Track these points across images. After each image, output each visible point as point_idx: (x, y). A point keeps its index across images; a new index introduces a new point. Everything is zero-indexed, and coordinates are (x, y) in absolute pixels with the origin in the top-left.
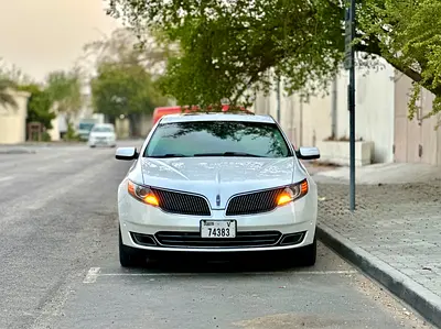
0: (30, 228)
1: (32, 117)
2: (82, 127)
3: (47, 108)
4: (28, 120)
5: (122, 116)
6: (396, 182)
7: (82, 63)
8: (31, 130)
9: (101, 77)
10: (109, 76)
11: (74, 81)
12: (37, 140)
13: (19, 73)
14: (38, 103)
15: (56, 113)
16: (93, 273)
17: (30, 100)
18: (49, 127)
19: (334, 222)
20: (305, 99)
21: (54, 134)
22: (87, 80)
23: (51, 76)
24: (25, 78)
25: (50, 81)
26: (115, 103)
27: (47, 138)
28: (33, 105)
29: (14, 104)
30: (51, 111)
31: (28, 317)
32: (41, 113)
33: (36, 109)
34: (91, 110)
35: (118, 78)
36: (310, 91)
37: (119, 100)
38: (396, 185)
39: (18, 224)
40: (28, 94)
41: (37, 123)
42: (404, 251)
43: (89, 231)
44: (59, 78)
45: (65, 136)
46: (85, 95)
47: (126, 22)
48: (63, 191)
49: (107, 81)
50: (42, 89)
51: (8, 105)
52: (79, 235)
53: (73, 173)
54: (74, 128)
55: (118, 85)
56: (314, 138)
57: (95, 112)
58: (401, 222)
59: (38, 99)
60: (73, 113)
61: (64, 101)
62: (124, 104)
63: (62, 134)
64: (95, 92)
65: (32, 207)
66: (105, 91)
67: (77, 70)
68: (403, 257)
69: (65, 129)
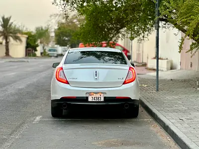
0: (16, 97)
1: (28, 46)
2: (50, 50)
3: (35, 42)
4: (27, 47)
5: (68, 46)
6: (178, 79)
7: (50, 23)
8: (28, 52)
9: (59, 29)
10: (62, 29)
11: (47, 30)
12: (30, 56)
13: (24, 27)
14: (31, 40)
15: (39, 44)
16: (38, 118)
17: (28, 38)
18: (36, 50)
19: (148, 97)
20: (140, 41)
21: (38, 53)
22: (53, 30)
23: (37, 28)
24: (26, 29)
25: (37, 30)
26: (65, 40)
27: (35, 55)
28: (29, 41)
29: (20, 40)
30: (37, 43)
31: (5, 139)
32: (32, 44)
33: (30, 43)
34: (55, 43)
35: (66, 29)
36: (142, 38)
37: (67, 39)
38: (178, 80)
39: (12, 95)
40: (27, 36)
41: (31, 48)
42: (174, 111)
43: (41, 99)
44: (40, 29)
45: (43, 54)
46: (52, 37)
47: (60, 8)
48: (35, 80)
49: (61, 31)
50: (33, 34)
51: (18, 41)
52: (37, 101)
53: (42, 72)
54: (47, 51)
55: (66, 32)
56: (148, 58)
57: (56, 44)
58: (176, 97)
59: (31, 38)
60: (46, 44)
61: (42, 39)
62: (69, 40)
63: (41, 53)
64: (56, 35)
65: (20, 87)
66: (61, 35)
67: (48, 26)
68: (173, 114)
69: (42, 51)
